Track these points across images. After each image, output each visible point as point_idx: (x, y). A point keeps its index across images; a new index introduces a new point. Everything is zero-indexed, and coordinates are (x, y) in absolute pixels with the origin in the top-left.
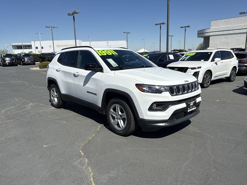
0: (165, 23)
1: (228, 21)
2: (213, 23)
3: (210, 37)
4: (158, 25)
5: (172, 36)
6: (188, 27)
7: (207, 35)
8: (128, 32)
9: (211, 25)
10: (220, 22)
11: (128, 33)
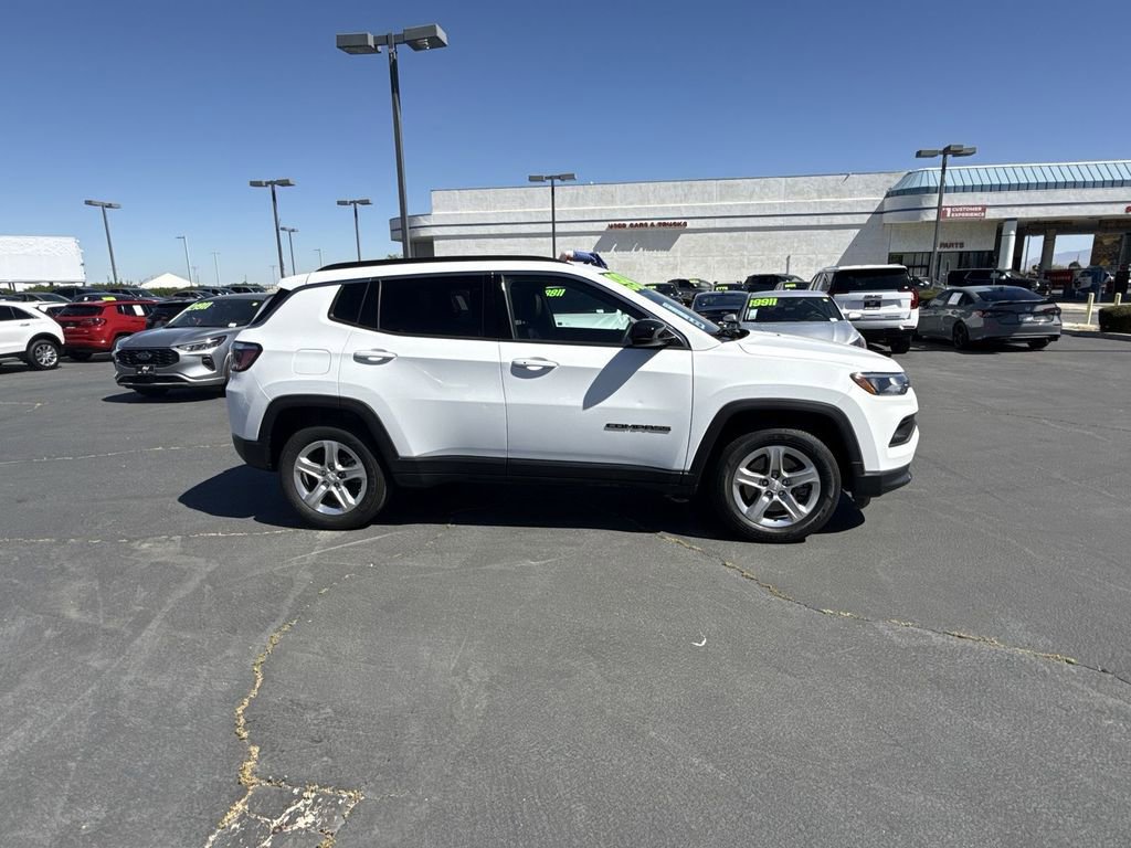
0: (291, 182)
1: (480, 196)
2: (437, 197)
3: (435, 243)
4: (261, 186)
5: (293, 231)
6: (366, 202)
7: (424, 233)
8: (107, 202)
9: (434, 204)
10: (457, 197)
11: (110, 206)
